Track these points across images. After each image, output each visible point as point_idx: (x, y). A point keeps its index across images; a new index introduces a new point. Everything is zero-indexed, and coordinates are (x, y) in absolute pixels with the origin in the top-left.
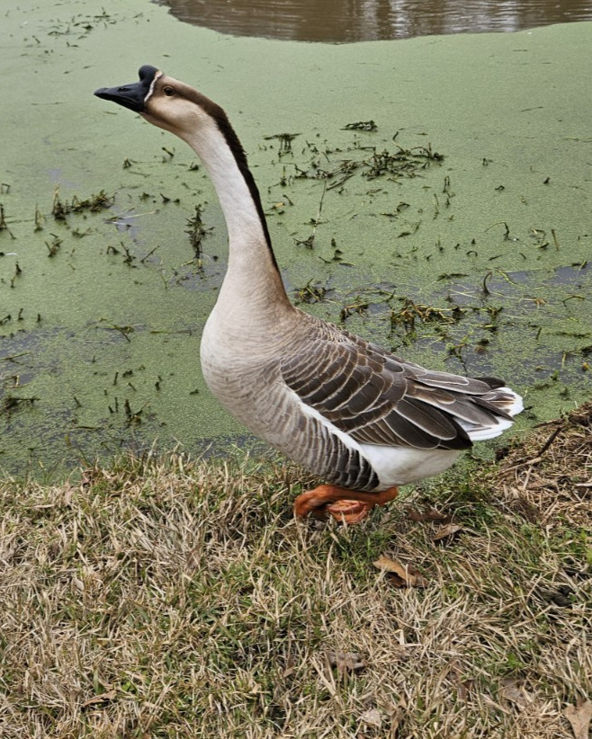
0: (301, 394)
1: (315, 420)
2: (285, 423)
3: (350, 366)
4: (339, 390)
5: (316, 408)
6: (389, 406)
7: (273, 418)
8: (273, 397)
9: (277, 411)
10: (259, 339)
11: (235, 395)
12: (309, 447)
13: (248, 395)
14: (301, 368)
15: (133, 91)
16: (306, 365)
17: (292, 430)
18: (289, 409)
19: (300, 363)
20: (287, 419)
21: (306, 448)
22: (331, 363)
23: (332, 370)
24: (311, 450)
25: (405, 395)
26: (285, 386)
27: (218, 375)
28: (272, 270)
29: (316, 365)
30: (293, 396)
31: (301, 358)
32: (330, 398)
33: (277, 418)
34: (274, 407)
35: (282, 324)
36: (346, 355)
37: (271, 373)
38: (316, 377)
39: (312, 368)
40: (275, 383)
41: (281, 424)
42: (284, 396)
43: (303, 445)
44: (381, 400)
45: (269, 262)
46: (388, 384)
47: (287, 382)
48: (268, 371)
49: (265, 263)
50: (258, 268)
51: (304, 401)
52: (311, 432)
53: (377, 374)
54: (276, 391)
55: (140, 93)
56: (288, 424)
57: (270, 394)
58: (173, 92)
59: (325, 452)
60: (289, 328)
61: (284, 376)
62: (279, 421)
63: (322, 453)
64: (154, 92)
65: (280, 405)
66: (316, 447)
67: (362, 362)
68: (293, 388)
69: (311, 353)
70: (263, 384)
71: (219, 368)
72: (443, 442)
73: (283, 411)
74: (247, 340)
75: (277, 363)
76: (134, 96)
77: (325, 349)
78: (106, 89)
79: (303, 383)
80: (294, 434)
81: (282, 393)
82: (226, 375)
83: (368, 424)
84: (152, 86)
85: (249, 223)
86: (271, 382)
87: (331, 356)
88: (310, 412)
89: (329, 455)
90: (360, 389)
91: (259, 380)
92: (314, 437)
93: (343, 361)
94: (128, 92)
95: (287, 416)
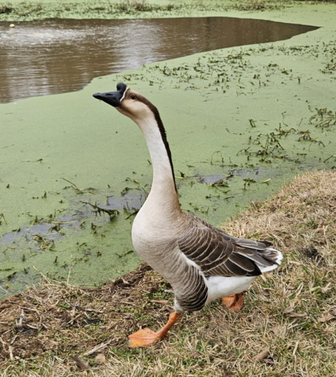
0: (187, 254)
1: (193, 267)
2: (177, 268)
3: (209, 239)
4: (205, 251)
5: (193, 260)
6: (226, 257)
7: (172, 266)
8: (173, 256)
9: (174, 263)
10: (168, 228)
11: (153, 254)
12: (189, 279)
13: (160, 255)
14: (188, 242)
15: (114, 96)
16: (190, 240)
17: (181, 271)
18: (181, 262)
19: (187, 239)
20: (179, 267)
21: (187, 280)
22: (201, 239)
23: (202, 242)
24: (189, 281)
25: (233, 252)
26: (180, 251)
27: (144, 243)
28: (175, 192)
29: (195, 240)
30: (183, 255)
31: (187, 237)
32: (200, 255)
33: (174, 266)
34: (173, 261)
35: (179, 220)
36: (207, 234)
37: (173, 245)
38: (195, 246)
39: (193, 242)
40: (174, 250)
41: (176, 269)
42: (179, 256)
43: (186, 279)
44: (223, 255)
45: (174, 189)
46: (226, 247)
47: (181, 249)
48: (172, 244)
49: (172, 189)
50: (169, 192)
51: (188, 257)
52: (190, 272)
53: (221, 243)
54: (175, 253)
55: (118, 97)
56: (179, 269)
57: (172, 255)
58: (134, 97)
59: (196, 283)
60: (182, 222)
61: (179, 245)
62: (175, 268)
63: (194, 283)
64: (125, 97)
65: (176, 260)
66: (192, 279)
67: (214, 237)
68: (183, 251)
69: (192, 234)
70: (169, 250)
71: (144, 240)
72: (249, 273)
73: (178, 263)
74: (162, 228)
75: (176, 240)
76: (114, 98)
77: (198, 231)
78: (99, 93)
79: (188, 249)
80: (182, 273)
81: (178, 254)
82: (149, 244)
83: (217, 266)
84: (124, 94)
85: (166, 169)
86: (173, 249)
87: (201, 235)
88: (191, 263)
89: (197, 285)
90: (214, 251)
91: (167, 248)
92: (192, 274)
93: (206, 237)
94: (111, 96)
95: (179, 265)
